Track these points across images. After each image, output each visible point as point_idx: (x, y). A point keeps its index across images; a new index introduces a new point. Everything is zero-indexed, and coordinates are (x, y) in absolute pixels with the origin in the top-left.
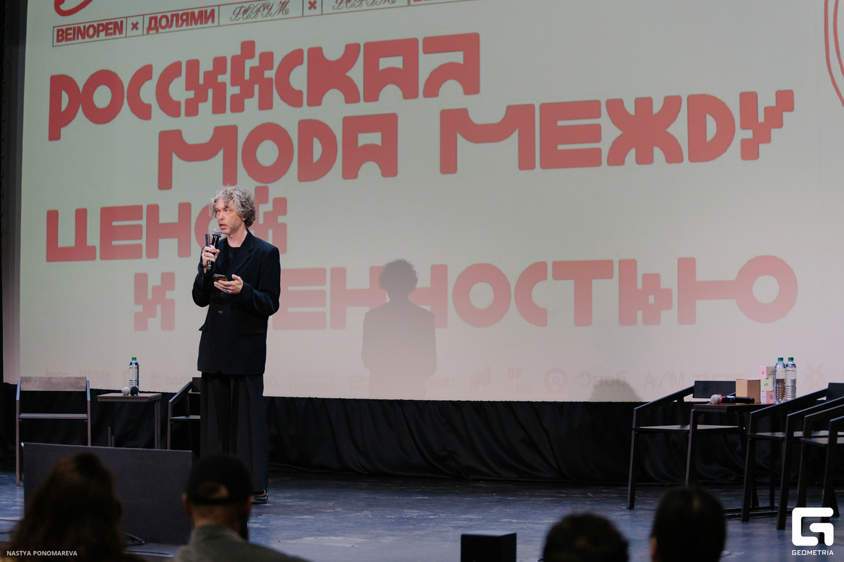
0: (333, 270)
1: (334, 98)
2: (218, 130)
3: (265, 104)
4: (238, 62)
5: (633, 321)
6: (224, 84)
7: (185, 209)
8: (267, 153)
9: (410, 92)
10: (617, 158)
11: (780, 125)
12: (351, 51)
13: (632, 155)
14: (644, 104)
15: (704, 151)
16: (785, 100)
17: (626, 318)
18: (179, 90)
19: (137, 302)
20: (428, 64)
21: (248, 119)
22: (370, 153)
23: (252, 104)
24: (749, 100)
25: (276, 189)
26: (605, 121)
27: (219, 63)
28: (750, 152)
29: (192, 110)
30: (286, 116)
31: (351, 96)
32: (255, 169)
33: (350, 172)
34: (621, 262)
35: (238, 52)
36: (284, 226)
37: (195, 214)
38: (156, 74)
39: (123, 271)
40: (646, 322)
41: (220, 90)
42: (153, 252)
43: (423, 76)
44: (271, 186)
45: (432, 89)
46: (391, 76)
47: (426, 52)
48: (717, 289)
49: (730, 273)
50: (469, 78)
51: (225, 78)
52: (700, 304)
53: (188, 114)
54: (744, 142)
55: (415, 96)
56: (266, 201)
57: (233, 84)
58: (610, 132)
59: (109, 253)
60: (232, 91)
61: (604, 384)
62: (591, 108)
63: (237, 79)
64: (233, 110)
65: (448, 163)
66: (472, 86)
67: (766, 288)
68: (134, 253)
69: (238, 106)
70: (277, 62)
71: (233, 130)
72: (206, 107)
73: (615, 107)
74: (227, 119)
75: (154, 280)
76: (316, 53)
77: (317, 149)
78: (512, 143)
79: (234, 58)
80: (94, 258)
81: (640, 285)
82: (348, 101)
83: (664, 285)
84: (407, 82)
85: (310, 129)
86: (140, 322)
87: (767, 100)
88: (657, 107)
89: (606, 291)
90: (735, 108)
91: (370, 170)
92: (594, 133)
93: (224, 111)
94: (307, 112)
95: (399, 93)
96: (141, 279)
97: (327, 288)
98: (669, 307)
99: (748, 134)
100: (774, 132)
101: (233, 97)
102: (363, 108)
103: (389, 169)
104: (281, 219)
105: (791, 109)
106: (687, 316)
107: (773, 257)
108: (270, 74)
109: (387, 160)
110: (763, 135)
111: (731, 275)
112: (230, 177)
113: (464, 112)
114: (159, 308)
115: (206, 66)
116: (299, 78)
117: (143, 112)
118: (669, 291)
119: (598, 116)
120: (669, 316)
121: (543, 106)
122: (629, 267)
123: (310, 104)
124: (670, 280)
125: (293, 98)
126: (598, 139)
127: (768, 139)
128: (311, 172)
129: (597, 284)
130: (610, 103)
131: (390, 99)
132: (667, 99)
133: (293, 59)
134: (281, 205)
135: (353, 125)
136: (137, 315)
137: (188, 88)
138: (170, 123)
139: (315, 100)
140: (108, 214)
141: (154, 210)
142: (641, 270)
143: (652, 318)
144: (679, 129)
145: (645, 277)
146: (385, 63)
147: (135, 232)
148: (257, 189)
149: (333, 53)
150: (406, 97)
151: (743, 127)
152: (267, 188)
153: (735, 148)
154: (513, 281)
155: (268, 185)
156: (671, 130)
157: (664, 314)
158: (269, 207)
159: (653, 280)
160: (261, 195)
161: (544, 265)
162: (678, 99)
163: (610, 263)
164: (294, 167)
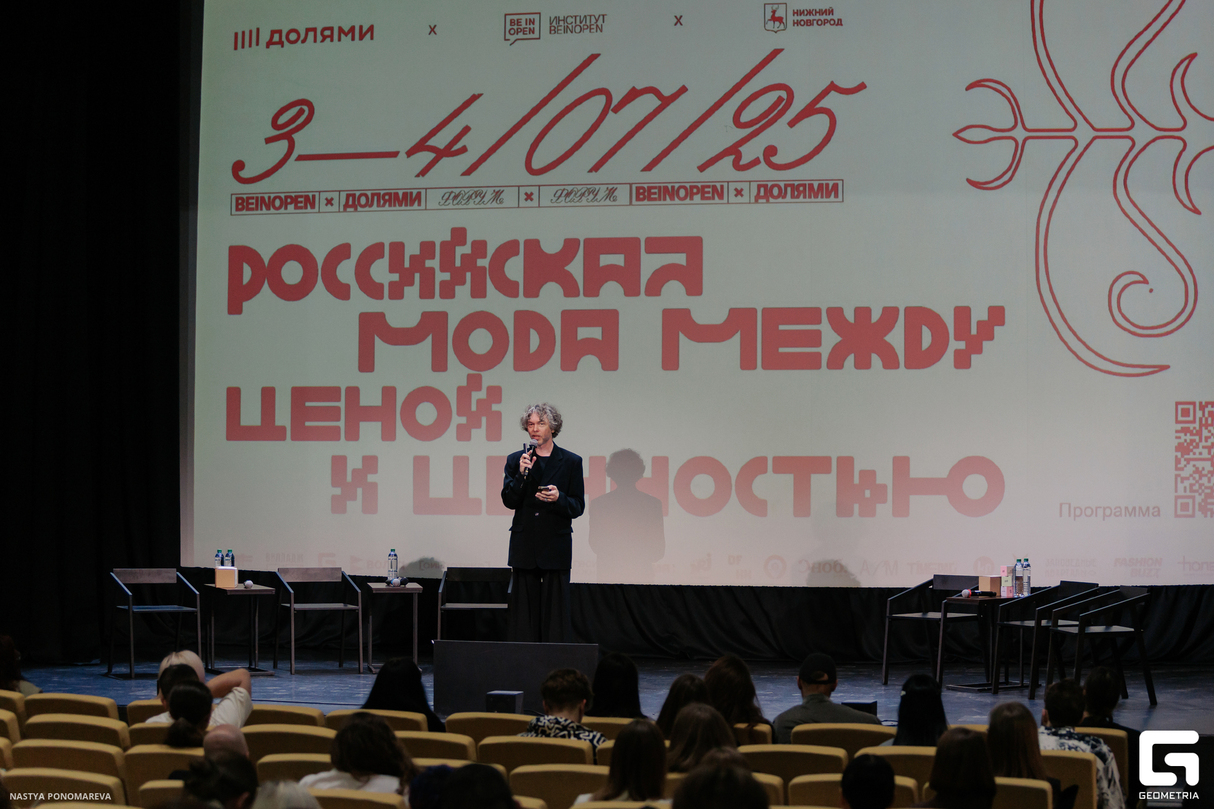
1: (552, 291)
2: (425, 315)
3: (478, 292)
4: (448, 249)
5: (850, 514)
6: (432, 270)
7: (389, 393)
8: (481, 341)
9: (631, 290)
10: (836, 362)
11: (991, 338)
12: (571, 246)
13: (850, 360)
14: (863, 313)
15: (919, 359)
16: (997, 315)
18: (381, 271)
19: (334, 484)
20: (650, 263)
21: (460, 306)
22: (590, 346)
23: (463, 291)
24: (962, 314)
25: (489, 378)
26: (825, 327)
27: (427, 248)
28: (962, 361)
29: (397, 292)
30: (503, 307)
31: (570, 290)
32: (466, 356)
33: (569, 364)
34: (839, 458)
35: (448, 238)
36: (499, 414)
37: (400, 398)
38: (356, 253)
39: (320, 453)
40: (862, 514)
41: (428, 276)
42: (353, 434)
43: (646, 275)
44: (485, 375)
45: (654, 288)
46: (612, 273)
47: (648, 251)
48: (929, 486)
49: (942, 472)
50: (692, 278)
51: (434, 263)
52: (914, 499)
53: (391, 297)
54: (957, 352)
55: (637, 294)
56: (479, 388)
57: (443, 270)
58: (830, 338)
59: (301, 433)
60: (441, 276)
61: (821, 567)
62: (812, 315)
63: (447, 264)
64: (443, 296)
65: (670, 360)
66: (694, 287)
67: (975, 486)
68: (332, 435)
69: (448, 292)
70: (491, 251)
71: (443, 316)
72: (412, 292)
73: (836, 315)
74: (436, 304)
75: (354, 463)
76: (533, 245)
77: (534, 340)
78: (734, 343)
79: (443, 244)
80: (284, 439)
81: (856, 480)
82: (567, 295)
83: (880, 480)
84: (629, 281)
85: (525, 319)
86: (338, 505)
87: (979, 314)
88: (875, 316)
89: (824, 486)
90: (949, 320)
91: (590, 363)
92: (815, 338)
93: (433, 297)
94: (523, 303)
95: (620, 290)
96: (339, 463)
98: (884, 501)
99: (962, 345)
100: (986, 344)
101: (443, 283)
102: (582, 303)
103: (610, 362)
104: (495, 407)
105: (1002, 323)
106: (901, 510)
107: (983, 458)
108: (483, 263)
109: (608, 355)
110: (975, 346)
111: (944, 474)
112: (439, 364)
113: (687, 312)
114: (360, 491)
115: (412, 249)
116: (515, 269)
117: (341, 291)
118: (884, 487)
119: (819, 322)
120: (884, 509)
121: (765, 310)
122: (846, 463)
123: (527, 295)
124: (885, 476)
125: (508, 288)
126: (818, 344)
127: (979, 351)
128: (527, 362)
129: (816, 479)
130: (830, 311)
131: (611, 295)
132: (886, 310)
133: (509, 249)
134: (495, 393)
135: (572, 319)
136: (334, 498)
137: (392, 270)
138: (373, 306)
139: (532, 291)
140: (300, 395)
141: (353, 393)
142: (857, 469)
143: (868, 511)
144: (896, 338)
145: (862, 472)
146: (606, 260)
147: (334, 414)
148: (469, 377)
149: (552, 246)
150: (627, 294)
151: (957, 338)
152: (480, 376)
153: (949, 357)
154: (734, 473)
155: (481, 373)
156: (888, 338)
157: (879, 507)
158: (482, 394)
159: (869, 476)
160: (474, 382)
161: (763, 460)
162: (896, 310)
163: (828, 459)
164: (509, 357)
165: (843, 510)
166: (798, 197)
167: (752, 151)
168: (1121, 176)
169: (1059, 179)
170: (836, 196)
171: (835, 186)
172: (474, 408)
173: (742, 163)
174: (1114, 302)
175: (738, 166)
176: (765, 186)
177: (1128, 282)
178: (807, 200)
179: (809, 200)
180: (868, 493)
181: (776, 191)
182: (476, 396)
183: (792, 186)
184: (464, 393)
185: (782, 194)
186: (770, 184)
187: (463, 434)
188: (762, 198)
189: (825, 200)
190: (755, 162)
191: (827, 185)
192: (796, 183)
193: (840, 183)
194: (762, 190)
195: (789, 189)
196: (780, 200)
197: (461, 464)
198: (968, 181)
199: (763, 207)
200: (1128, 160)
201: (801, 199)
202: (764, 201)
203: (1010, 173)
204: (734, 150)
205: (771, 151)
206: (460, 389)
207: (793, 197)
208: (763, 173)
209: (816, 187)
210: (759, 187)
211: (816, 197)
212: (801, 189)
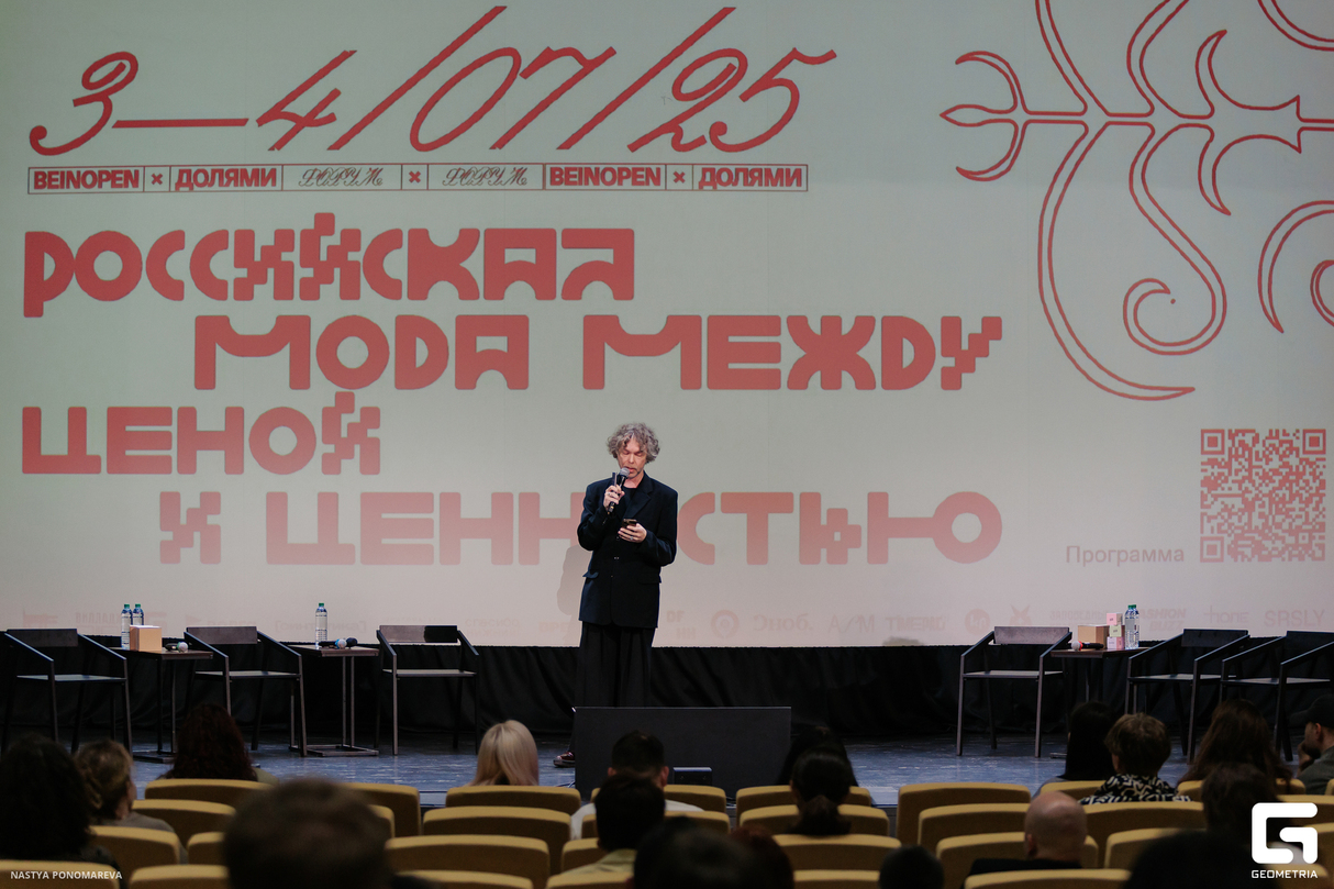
0: (443, 495)
1: (443, 292)
2: (282, 321)
3: (350, 292)
4: (311, 239)
5: (816, 560)
6: (290, 265)
7: (234, 415)
8: (353, 352)
9: (545, 291)
10: (798, 380)
11: (986, 354)
12: (468, 238)
13: (816, 378)
14: (831, 323)
15: (899, 378)
16: (992, 327)
17: (808, 555)
18: (224, 266)
19: (164, 528)
20: (568, 261)
21: (327, 308)
22: (492, 360)
23: (330, 291)
24: (951, 325)
25: (364, 397)
26: (785, 339)
27: (284, 238)
28: (951, 380)
29: (244, 291)
30: (382, 311)
31: (467, 290)
32: (333, 370)
33: (466, 381)
34: (803, 495)
35: (311, 225)
36: (376, 441)
37: (249, 422)
38: (191, 243)
39: (143, 490)
40: (831, 560)
41: (285, 272)
42: (188, 466)
43: (562, 276)
44: (358, 393)
45: (574, 289)
46: (520, 271)
47: (566, 246)
48: (911, 527)
49: (927, 510)
50: (621, 279)
51: (293, 257)
52: (893, 542)
53: (238, 297)
54: (945, 370)
55: (552, 296)
56: (351, 410)
57: (304, 264)
58: (791, 353)
59: (119, 464)
60: (302, 273)
61: (782, 624)
62: (770, 324)
63: (309, 257)
64: (303, 297)
65: (594, 377)
66: (624, 290)
67: (967, 527)
68: (162, 466)
69: (310, 291)
70: (365, 242)
71: (305, 322)
72: (264, 291)
73: (798, 325)
74: (296, 307)
75: (190, 501)
76: (420, 237)
77: (422, 352)
78: (674, 357)
79: (304, 233)
80: (98, 471)
81: (824, 521)
82: (462, 297)
83: (851, 521)
84: (541, 280)
85: (410, 327)
86: (169, 553)
87: (971, 326)
88: (846, 328)
89: (784, 528)
90: (935, 333)
91: (492, 380)
92: (773, 353)
93: (291, 297)
94: (407, 306)
95: (531, 291)
96: (170, 501)
97: (435, 516)
98: (858, 545)
99: (950, 362)
100: (979, 361)
101: (304, 281)
102: (482, 307)
103: (518, 377)
104: (371, 433)
105: (998, 337)
106: (878, 555)
107: (976, 494)
108: (355, 257)
109: (515, 370)
110: (966, 363)
111: (930, 513)
112: (299, 380)
113: (614, 319)
114: (197, 536)
115: (264, 238)
116: (396, 264)
117: (172, 290)
118: (857, 529)
119: (778, 333)
120: (858, 555)
121: (711, 319)
122: (811, 501)
123: (411, 296)
124: (858, 516)
125: (388, 288)
126: (777, 359)
127: (972, 369)
128: (411, 378)
129: (775, 520)
130: (791, 320)
131: (519, 298)
132: (859, 320)
133: (389, 240)
134: (372, 416)
135: (469, 327)
136: (164, 544)
137: (237, 265)
138: (213, 308)
139: (419, 291)
140: (119, 418)
141: (188, 415)
142: (825, 506)
143: (838, 557)
145: (830, 512)
146: (512, 255)
147: (163, 440)
148: (338, 395)
149: (443, 237)
150: (539, 296)
151: (945, 354)
152: (352, 394)
153: (935, 376)
155: (354, 391)
156: (862, 353)
157: (852, 552)
158: (355, 417)
159: (839, 515)
160: (344, 403)
161: (711, 496)
162: (871, 320)
163: (789, 496)
164: (390, 372)
166: (752, 184)
167: (694, 128)
168: (1138, 169)
169: (1067, 170)
170: (799, 184)
171: (798, 173)
172: (344, 434)
173: (683, 142)
174: (1129, 315)
175: (677, 145)
176: (712, 171)
177: (1147, 291)
178: (763, 188)
179: (766, 188)
181: (725, 177)
182: (346, 419)
183: (745, 171)
184: (331, 417)
185: (733, 181)
186: (717, 168)
187: (331, 465)
188: (708, 184)
189: (785, 188)
190: (700, 141)
191: (788, 171)
192: (750, 168)
193: (804, 169)
194: (708, 174)
195: (741, 175)
196: (730, 187)
197: (328, 503)
198: (958, 169)
199: (708, 195)
200: (1147, 150)
201: (756, 186)
202: (711, 188)
203: (1008, 162)
204: (674, 126)
205: (719, 129)
206: (326, 411)
207: (746, 183)
208: (709, 154)
209: (774, 174)
210: (704, 171)
211: (774, 184)
212: (756, 174)
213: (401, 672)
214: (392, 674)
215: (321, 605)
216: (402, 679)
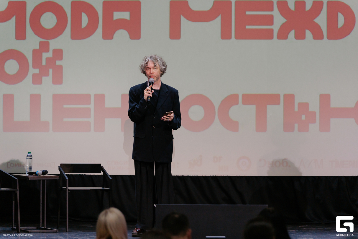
0: (96, 96)
2: (11, 3)
5: (292, 130)
8: (49, 20)
10: (283, 35)
13: (292, 34)
14: (300, 4)
15: (336, 33)
22: (121, 24)
25: (54, 44)
26: (276, 13)
32: (38, 30)
33: (108, 35)
34: (285, 96)
36: (61, 67)
40: (300, 130)
44: (51, 42)
48: (342, 112)
52: (333, 121)
56: (48, 51)
58: (279, 20)
61: (274, 164)
62: (268, 5)
65: (175, 33)
71: (23, 4)
73: (283, 5)
77: (85, 20)
78: (217, 22)
81: (296, 109)
83: (311, 109)
85: (79, 7)
88: (308, 7)
89: (275, 112)
90: (355, 9)
91: (122, 35)
92: (270, 20)
97: (92, 106)
98: (314, 122)
103: (135, 34)
104: (58, 63)
106: (325, 127)
109: (134, 29)
111: (352, 105)
112: (20, 35)
113: (186, 3)
118: (314, 113)
119: (272, 10)
120: (314, 127)
121: (237, 2)
122: (289, 98)
124: (315, 107)
126: (272, 24)
129: (271, 108)
130: (279, 3)
132: (315, 3)
134: (58, 54)
135: (110, 7)
142: (297, 101)
143: (304, 128)
144: (322, 20)
145: (299, 104)
148: (41, 43)
152: (48, 43)
153: (355, 33)
154: (217, 106)
155: (49, 41)
156: (316, 20)
157: (311, 126)
158: (50, 55)
159: (304, 106)
160: (44, 47)
161: (236, 96)
162: (321, 3)
163: (278, 96)
164: (68, 30)
165: (288, 127)
172: (44, 63)
180: (303, 117)
182: (45, 55)
184: (37, 54)
187: (37, 80)
197: (35, 100)
206: (34, 51)
213: (70, 188)
214: (66, 189)
215: (29, 153)
216: (71, 192)
